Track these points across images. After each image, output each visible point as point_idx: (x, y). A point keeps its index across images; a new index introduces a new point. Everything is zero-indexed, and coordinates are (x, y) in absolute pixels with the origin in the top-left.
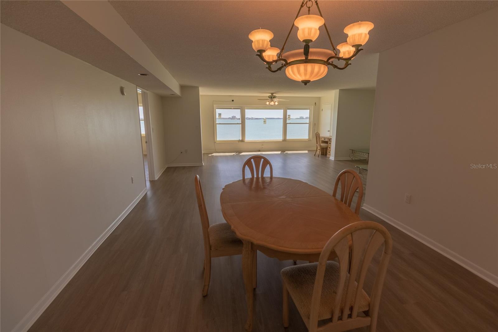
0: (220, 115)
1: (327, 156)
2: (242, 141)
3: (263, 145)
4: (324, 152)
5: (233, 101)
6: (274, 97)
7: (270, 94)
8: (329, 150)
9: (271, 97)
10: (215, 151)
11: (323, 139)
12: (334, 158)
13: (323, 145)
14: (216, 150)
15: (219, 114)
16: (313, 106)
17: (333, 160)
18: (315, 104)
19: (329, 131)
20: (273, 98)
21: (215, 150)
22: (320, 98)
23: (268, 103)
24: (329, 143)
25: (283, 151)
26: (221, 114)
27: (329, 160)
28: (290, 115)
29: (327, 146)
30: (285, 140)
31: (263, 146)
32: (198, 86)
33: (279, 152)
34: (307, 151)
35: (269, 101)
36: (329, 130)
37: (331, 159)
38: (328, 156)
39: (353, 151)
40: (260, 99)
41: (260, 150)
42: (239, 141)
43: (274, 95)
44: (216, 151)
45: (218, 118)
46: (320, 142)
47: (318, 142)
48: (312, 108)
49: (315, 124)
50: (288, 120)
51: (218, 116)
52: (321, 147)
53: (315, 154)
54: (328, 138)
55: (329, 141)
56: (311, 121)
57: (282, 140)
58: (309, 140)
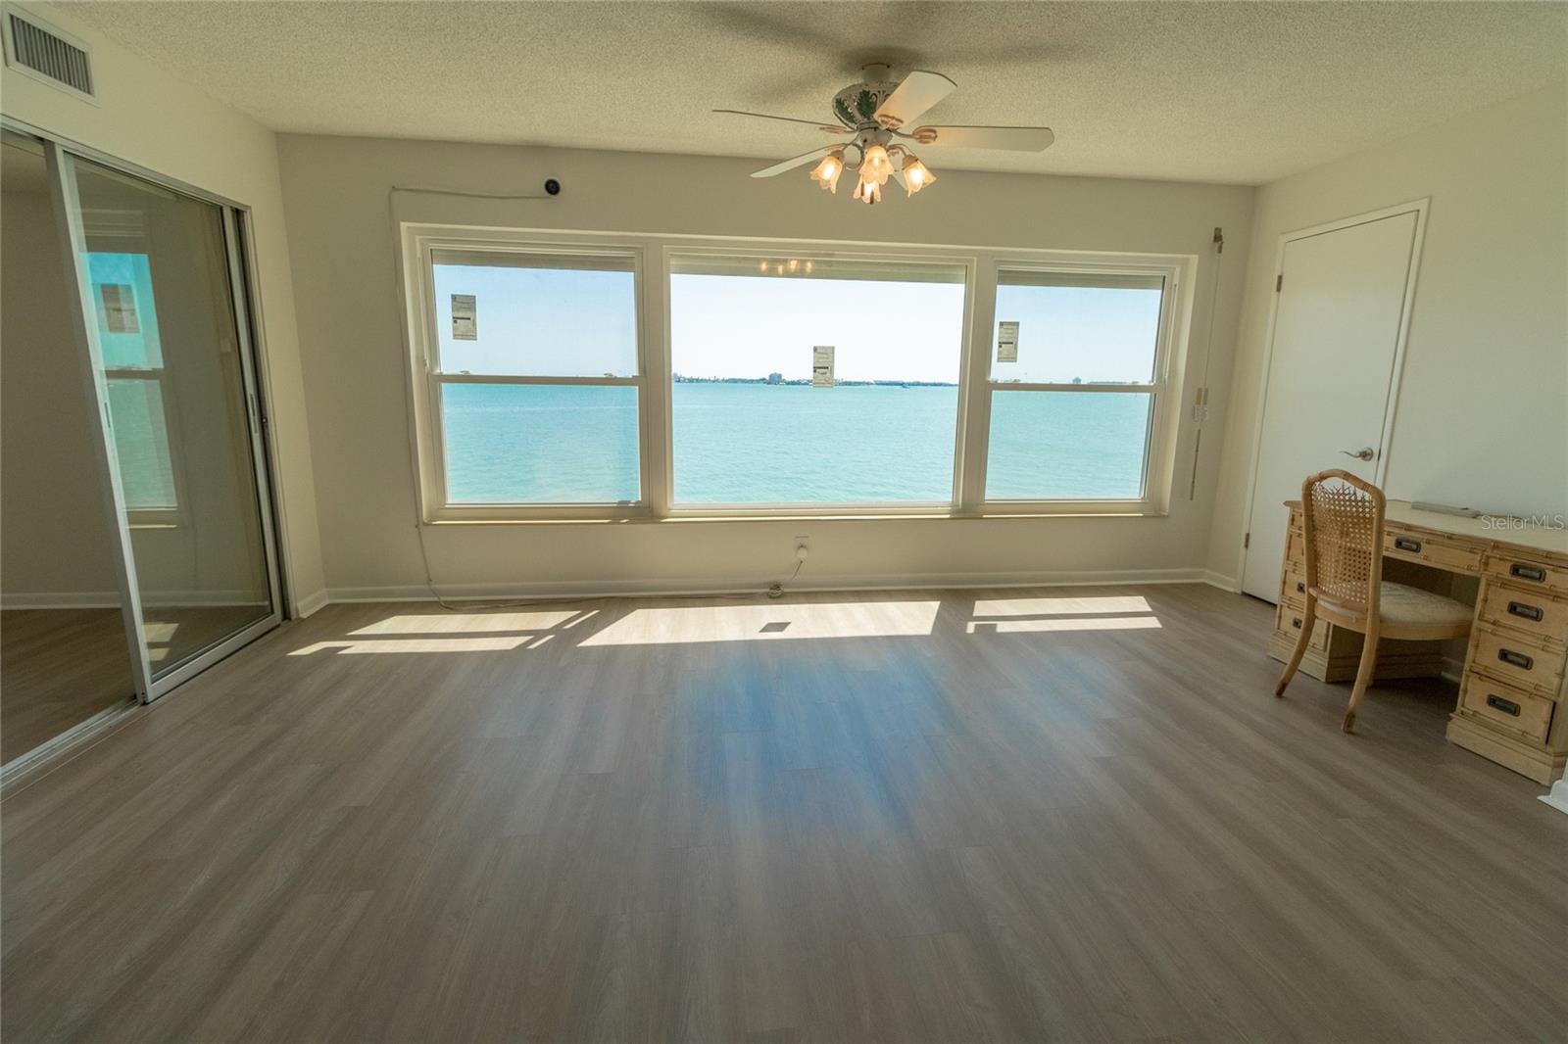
0: (464, 305)
2: (646, 513)
3: (802, 546)
8: (1486, 678)
10: (421, 588)
11: (1389, 548)
13: (1414, 615)
15: (454, 298)
16: (1195, 258)
18: (1218, 238)
19: (1366, 455)
21: (429, 580)
22: (1250, 193)
24: (1495, 596)
25: (957, 596)
28: (1017, 324)
30: (969, 510)
31: (803, 554)
33: (916, 618)
34: (1139, 603)
36: (1371, 445)
38: (1467, 732)
41: (777, 586)
42: (620, 514)
46: (1374, 568)
47: (1329, 565)
48: (1184, 276)
49: (1199, 398)
50: (999, 360)
51: (455, 319)
52: (1367, 630)
53: (1283, 686)
54: (1472, 544)
55: (1504, 585)
56: (1173, 372)
57: (954, 504)
58: (1152, 510)
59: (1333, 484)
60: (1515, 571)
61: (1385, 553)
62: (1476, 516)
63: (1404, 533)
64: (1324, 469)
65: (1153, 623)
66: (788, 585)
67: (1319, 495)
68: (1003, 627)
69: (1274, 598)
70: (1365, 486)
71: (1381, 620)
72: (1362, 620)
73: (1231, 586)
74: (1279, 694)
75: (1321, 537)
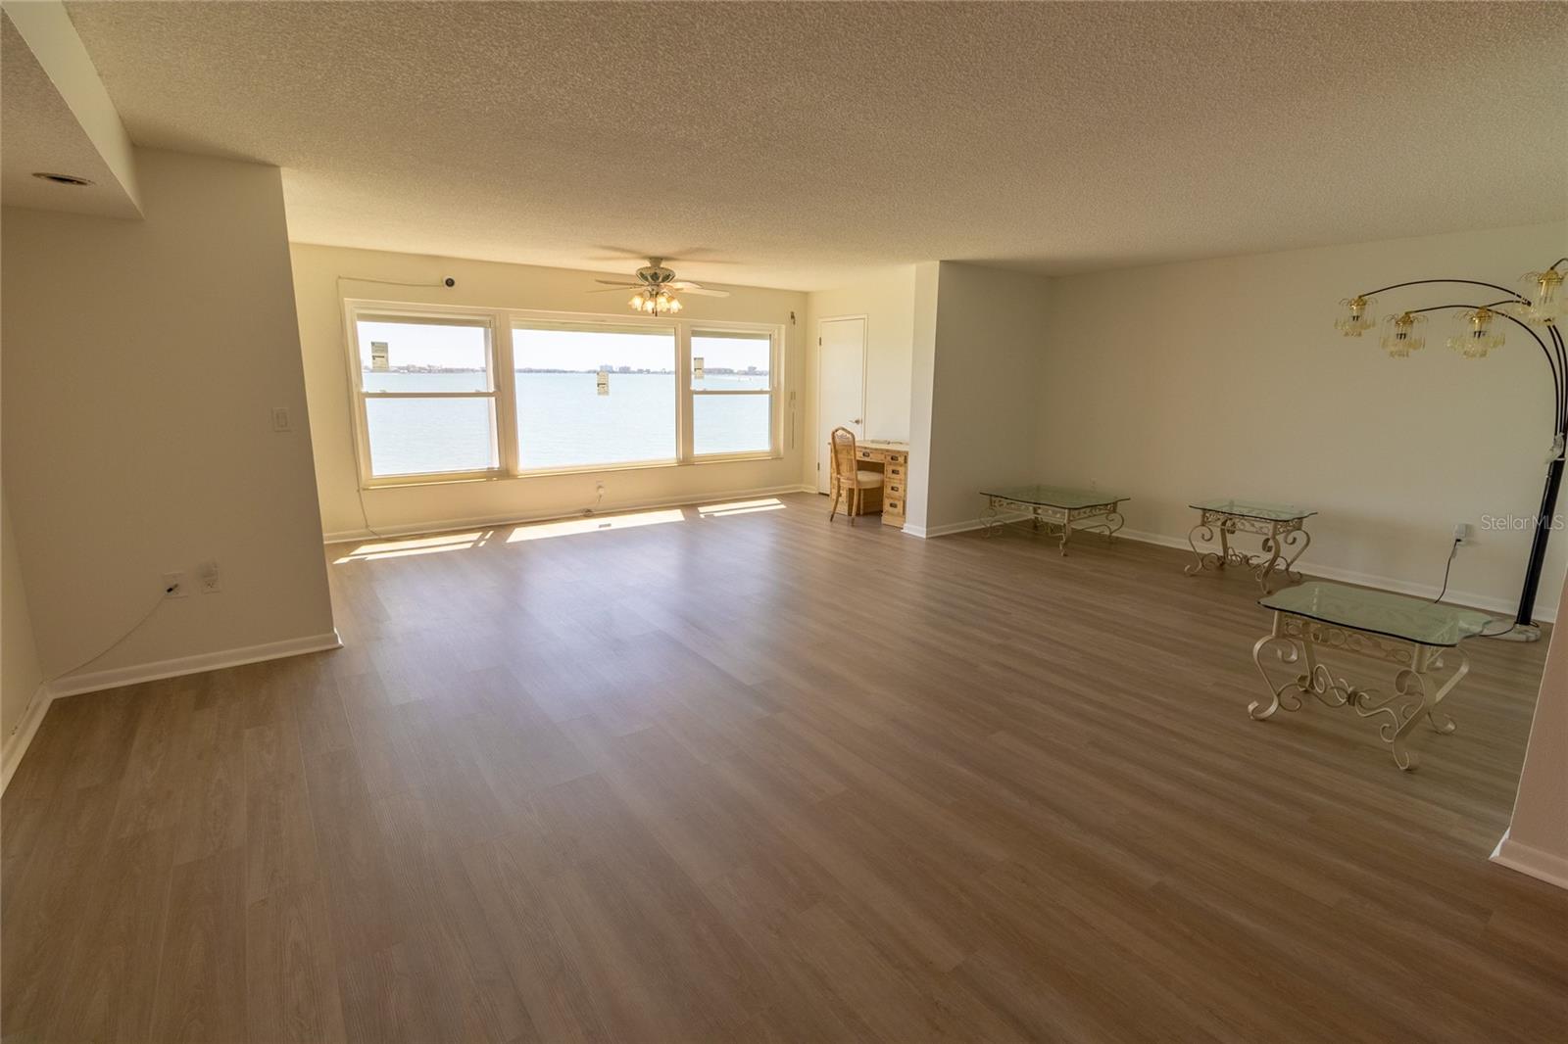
0: (380, 349)
1: (883, 522)
2: (505, 473)
3: (600, 487)
4: (870, 506)
5: (450, 283)
6: (668, 276)
7: (647, 264)
8: (889, 497)
9: (655, 277)
10: (363, 531)
11: (859, 456)
12: (925, 529)
13: (868, 478)
14: (375, 529)
15: (373, 344)
16: (784, 327)
17: (924, 536)
18: (793, 317)
19: (857, 422)
20: (663, 281)
21: (367, 526)
22: (805, 296)
23: (637, 302)
24: (889, 469)
25: (689, 506)
26: (386, 344)
27: (903, 538)
28: (702, 359)
29: (883, 482)
30: (687, 461)
31: (601, 491)
32: (271, 160)
33: (676, 516)
34: (775, 501)
35: (641, 295)
36: (859, 417)
37: (906, 531)
38: (886, 519)
39: (993, 498)
40: (609, 281)
41: (589, 511)
42: (490, 475)
43: (663, 265)
44: (374, 533)
45: (370, 366)
46: (855, 467)
47: (844, 468)
48: (779, 334)
49: (792, 396)
50: (696, 378)
51: (374, 357)
52: (855, 487)
53: (832, 516)
54: (882, 451)
55: (890, 464)
56: (779, 383)
57: (678, 459)
58: (775, 457)
59: (840, 432)
60: (892, 459)
61: (858, 458)
62: (889, 443)
63: (864, 450)
64: (836, 427)
65: (783, 506)
66: (596, 510)
67: (837, 440)
68: (716, 515)
69: (828, 493)
70: (849, 433)
71: (858, 482)
72: (853, 484)
73: (814, 491)
74: (831, 520)
75: (839, 456)
